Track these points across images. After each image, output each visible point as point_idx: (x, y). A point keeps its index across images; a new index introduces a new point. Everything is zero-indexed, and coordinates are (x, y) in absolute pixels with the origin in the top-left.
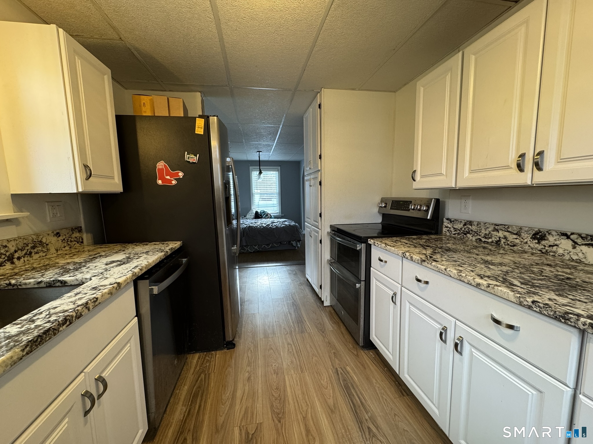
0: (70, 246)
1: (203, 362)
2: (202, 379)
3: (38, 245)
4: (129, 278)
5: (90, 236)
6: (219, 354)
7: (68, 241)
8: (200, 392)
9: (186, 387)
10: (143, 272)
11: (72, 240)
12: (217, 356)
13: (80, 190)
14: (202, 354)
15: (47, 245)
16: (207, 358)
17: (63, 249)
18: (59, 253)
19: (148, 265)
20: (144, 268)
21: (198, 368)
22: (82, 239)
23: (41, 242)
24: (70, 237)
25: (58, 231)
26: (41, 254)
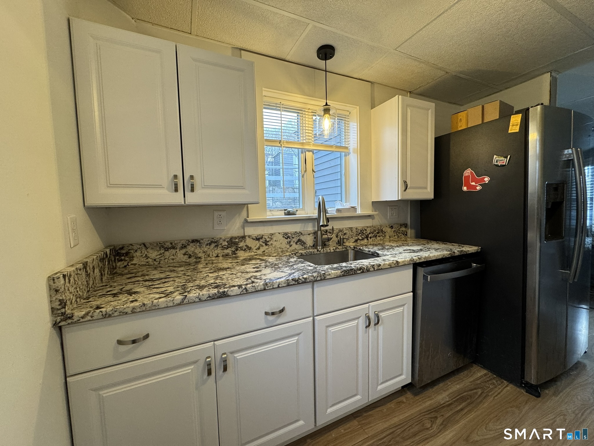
0: (398, 236)
1: (488, 381)
2: (476, 393)
3: (380, 232)
4: (407, 261)
5: (413, 231)
6: (511, 388)
7: (397, 232)
8: (469, 401)
9: (458, 386)
10: (421, 261)
11: (400, 232)
12: (508, 388)
13: (400, 198)
14: (490, 374)
15: (385, 233)
16: (494, 381)
17: (394, 237)
18: (391, 239)
19: (428, 257)
20: (422, 259)
21: (479, 382)
22: (407, 233)
23: (382, 230)
24: (399, 230)
25: (392, 225)
26: (381, 238)
